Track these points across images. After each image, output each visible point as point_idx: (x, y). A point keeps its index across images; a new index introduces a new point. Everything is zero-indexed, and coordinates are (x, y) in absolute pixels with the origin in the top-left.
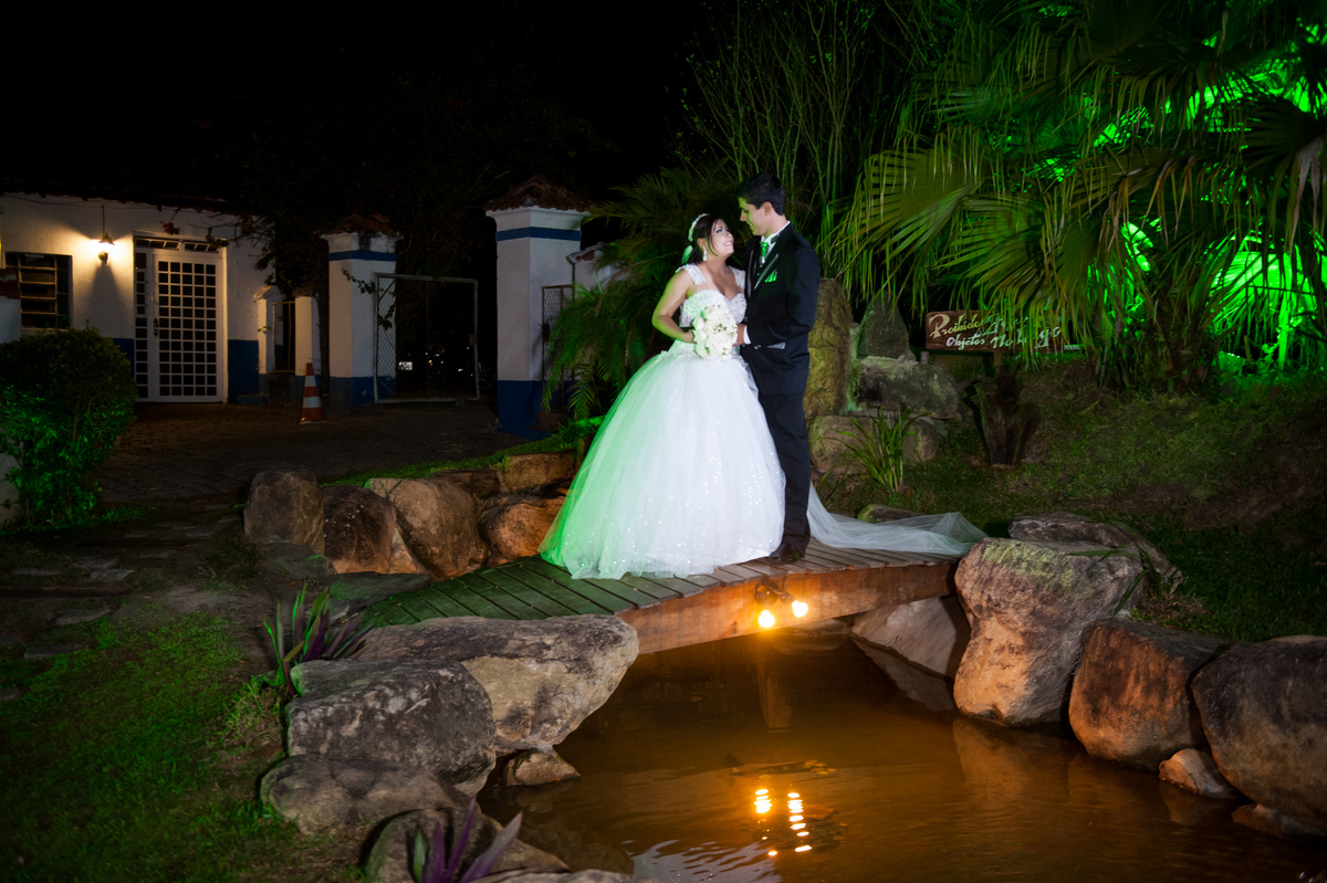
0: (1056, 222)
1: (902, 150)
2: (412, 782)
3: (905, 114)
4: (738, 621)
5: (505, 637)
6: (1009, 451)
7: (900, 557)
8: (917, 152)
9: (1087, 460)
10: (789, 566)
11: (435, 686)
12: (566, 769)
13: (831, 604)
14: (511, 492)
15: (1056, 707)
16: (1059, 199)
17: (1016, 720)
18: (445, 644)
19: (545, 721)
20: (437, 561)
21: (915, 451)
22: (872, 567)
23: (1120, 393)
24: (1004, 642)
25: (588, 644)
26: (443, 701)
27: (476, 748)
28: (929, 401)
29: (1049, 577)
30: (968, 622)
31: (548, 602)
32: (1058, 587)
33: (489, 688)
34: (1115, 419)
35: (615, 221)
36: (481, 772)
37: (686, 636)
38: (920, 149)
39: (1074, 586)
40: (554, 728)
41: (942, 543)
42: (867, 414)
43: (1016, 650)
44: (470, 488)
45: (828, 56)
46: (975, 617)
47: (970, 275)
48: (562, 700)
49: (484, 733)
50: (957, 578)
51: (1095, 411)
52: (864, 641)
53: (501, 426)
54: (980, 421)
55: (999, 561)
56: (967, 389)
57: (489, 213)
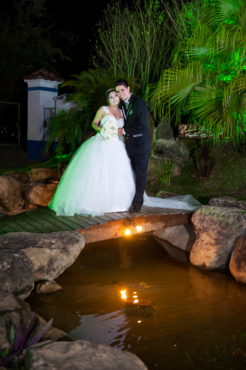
0: (228, 97)
1: (176, 69)
2: (6, 299)
3: (176, 55)
4: (117, 232)
5: (37, 240)
6: (205, 173)
7: (173, 211)
8: (181, 69)
9: (231, 177)
10: (136, 214)
11: (13, 260)
12: (58, 287)
13: (149, 227)
14: (34, 181)
15: (224, 263)
16: (229, 89)
17: (211, 268)
18: (16, 243)
19: (52, 270)
20: (7, 205)
21: (174, 172)
22: (164, 214)
23: (242, 154)
24: (208, 242)
25: (67, 243)
26: (16, 266)
27: (28, 283)
28: (179, 155)
29: (224, 220)
30: (195, 234)
31: (51, 225)
32: (227, 223)
33: (32, 258)
34: (240, 163)
35: (73, 87)
36: (29, 291)
37: (100, 237)
38: (182, 69)
39: (233, 224)
40: (55, 273)
41: (186, 206)
42: (158, 159)
43: (212, 244)
44: (19, 179)
45: (147, 32)
46: (198, 232)
47: (196, 113)
48: (58, 263)
49: (31, 277)
50: (192, 219)
51: (233, 160)
52: (157, 237)
53: (28, 156)
54: (196, 162)
55: (207, 214)
56: (191, 151)
57: (25, 81)
